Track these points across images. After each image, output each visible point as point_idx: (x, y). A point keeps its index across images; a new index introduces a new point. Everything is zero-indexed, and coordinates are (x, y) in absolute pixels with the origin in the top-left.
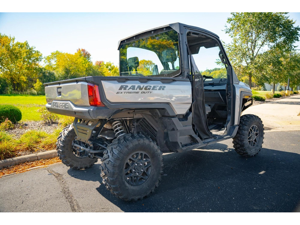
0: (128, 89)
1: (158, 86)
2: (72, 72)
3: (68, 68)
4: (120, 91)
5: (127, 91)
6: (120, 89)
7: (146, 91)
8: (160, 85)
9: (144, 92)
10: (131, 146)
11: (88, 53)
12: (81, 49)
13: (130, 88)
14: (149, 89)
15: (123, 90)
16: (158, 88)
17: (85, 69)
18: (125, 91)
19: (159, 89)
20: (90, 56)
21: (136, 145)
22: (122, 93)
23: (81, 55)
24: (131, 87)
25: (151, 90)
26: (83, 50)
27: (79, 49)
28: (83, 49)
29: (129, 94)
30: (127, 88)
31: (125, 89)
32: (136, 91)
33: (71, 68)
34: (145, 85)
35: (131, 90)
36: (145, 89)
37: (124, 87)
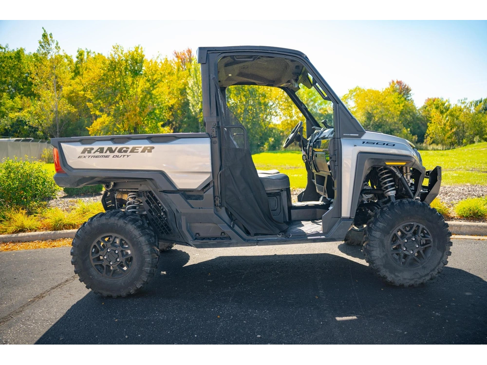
0: (94, 153)
1: (141, 147)
2: (376, 118)
3: (371, 112)
4: (83, 155)
5: (92, 154)
6: (83, 152)
7: (120, 154)
8: (143, 146)
9: (117, 156)
10: (95, 225)
11: (406, 87)
12: (395, 82)
13: (97, 151)
14: (126, 152)
15: (86, 154)
16: (140, 150)
17: (399, 113)
18: (89, 154)
19: (143, 151)
20: (410, 90)
21: (103, 225)
22: (85, 157)
23: (394, 91)
24: (98, 149)
25: (128, 153)
26: (399, 83)
27: (393, 82)
28: (399, 81)
29: (95, 158)
30: (93, 151)
31: (89, 152)
32: (106, 154)
33: (375, 111)
34: (119, 146)
35: (97, 154)
36: (120, 151)
37: (88, 149)
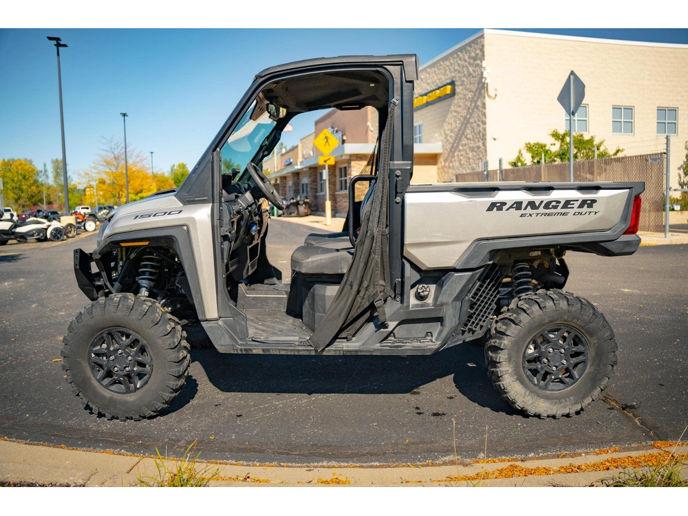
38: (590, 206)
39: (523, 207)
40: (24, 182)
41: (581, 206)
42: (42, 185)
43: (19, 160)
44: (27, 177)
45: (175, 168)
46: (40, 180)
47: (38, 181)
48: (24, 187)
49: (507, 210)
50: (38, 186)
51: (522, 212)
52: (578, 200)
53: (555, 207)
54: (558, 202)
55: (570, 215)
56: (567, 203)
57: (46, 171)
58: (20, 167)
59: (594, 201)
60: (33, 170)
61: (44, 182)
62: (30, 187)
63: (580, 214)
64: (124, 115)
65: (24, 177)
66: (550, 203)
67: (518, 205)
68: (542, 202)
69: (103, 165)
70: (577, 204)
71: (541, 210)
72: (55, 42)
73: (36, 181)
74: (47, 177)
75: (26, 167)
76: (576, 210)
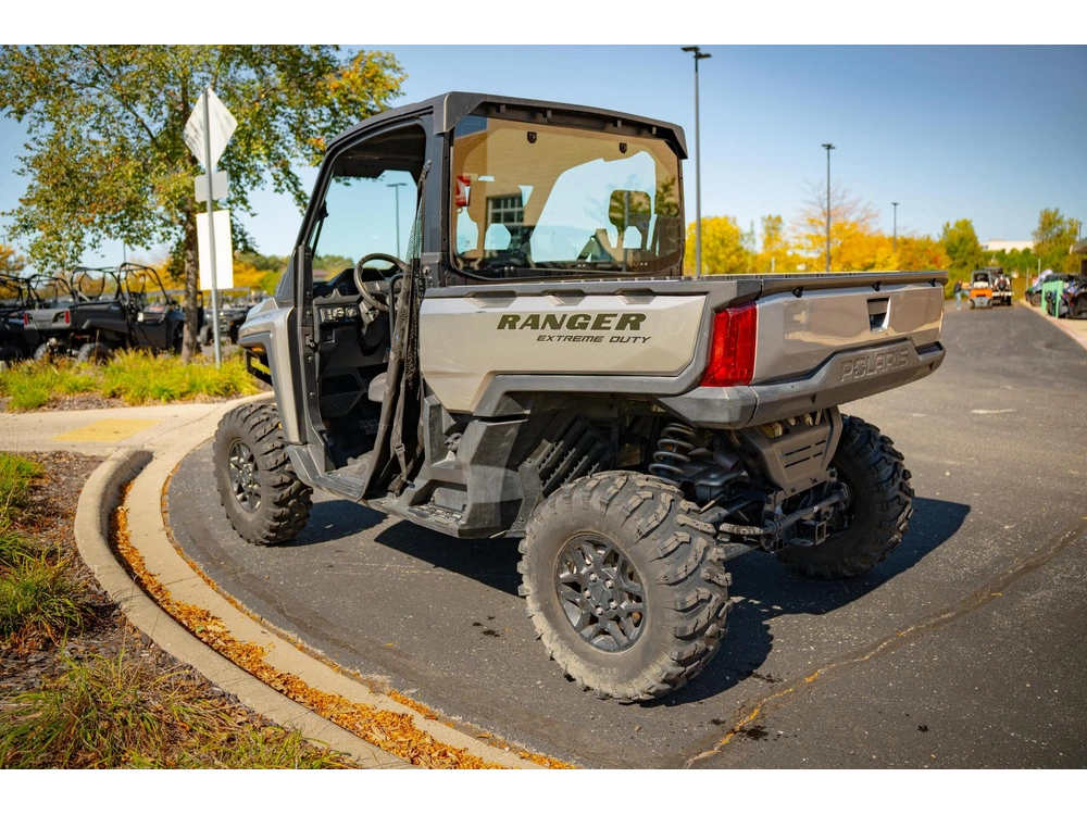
38: (635, 326)
39: (541, 325)
40: (721, 249)
41: (621, 326)
42: (747, 253)
43: (716, 218)
44: (726, 242)
45: (951, 227)
46: (745, 246)
47: (741, 248)
48: (722, 257)
49: (521, 328)
50: (739, 256)
51: (539, 332)
52: (615, 315)
53: (583, 326)
54: (587, 317)
55: (606, 340)
56: (601, 321)
57: (752, 233)
58: (718, 228)
59: (641, 317)
60: (736, 232)
61: (750, 250)
62: (729, 256)
63: (620, 340)
64: (829, 147)
65: (722, 242)
66: (575, 318)
67: (533, 321)
68: (565, 316)
69: (804, 225)
70: (615, 321)
71: (564, 330)
72: (693, 53)
73: (739, 249)
74: (754, 241)
75: (725, 229)
76: (613, 332)
